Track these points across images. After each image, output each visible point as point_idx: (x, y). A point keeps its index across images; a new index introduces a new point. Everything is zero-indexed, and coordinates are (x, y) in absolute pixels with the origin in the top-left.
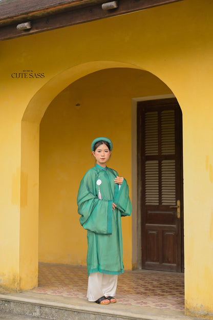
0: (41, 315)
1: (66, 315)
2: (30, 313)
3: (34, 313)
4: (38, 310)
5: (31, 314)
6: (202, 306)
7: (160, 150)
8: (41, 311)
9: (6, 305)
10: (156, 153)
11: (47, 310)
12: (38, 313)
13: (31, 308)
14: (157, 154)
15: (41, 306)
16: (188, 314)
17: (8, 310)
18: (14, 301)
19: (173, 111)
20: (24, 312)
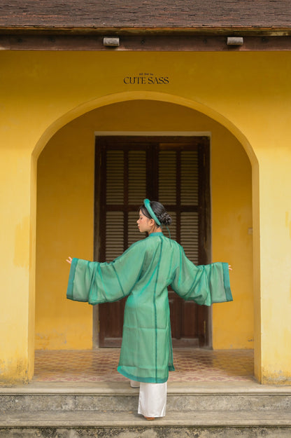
0: (76, 406)
1: (114, 403)
2: (57, 407)
3: (64, 407)
4: (70, 401)
5: (60, 408)
6: (281, 371)
7: (126, 198)
8: (75, 403)
9: (17, 401)
10: (120, 202)
11: (85, 399)
12: (71, 406)
13: (59, 399)
14: (122, 204)
15: (75, 396)
16: (265, 382)
17: (20, 408)
18: (31, 395)
19: (145, 152)
20: (47, 406)
